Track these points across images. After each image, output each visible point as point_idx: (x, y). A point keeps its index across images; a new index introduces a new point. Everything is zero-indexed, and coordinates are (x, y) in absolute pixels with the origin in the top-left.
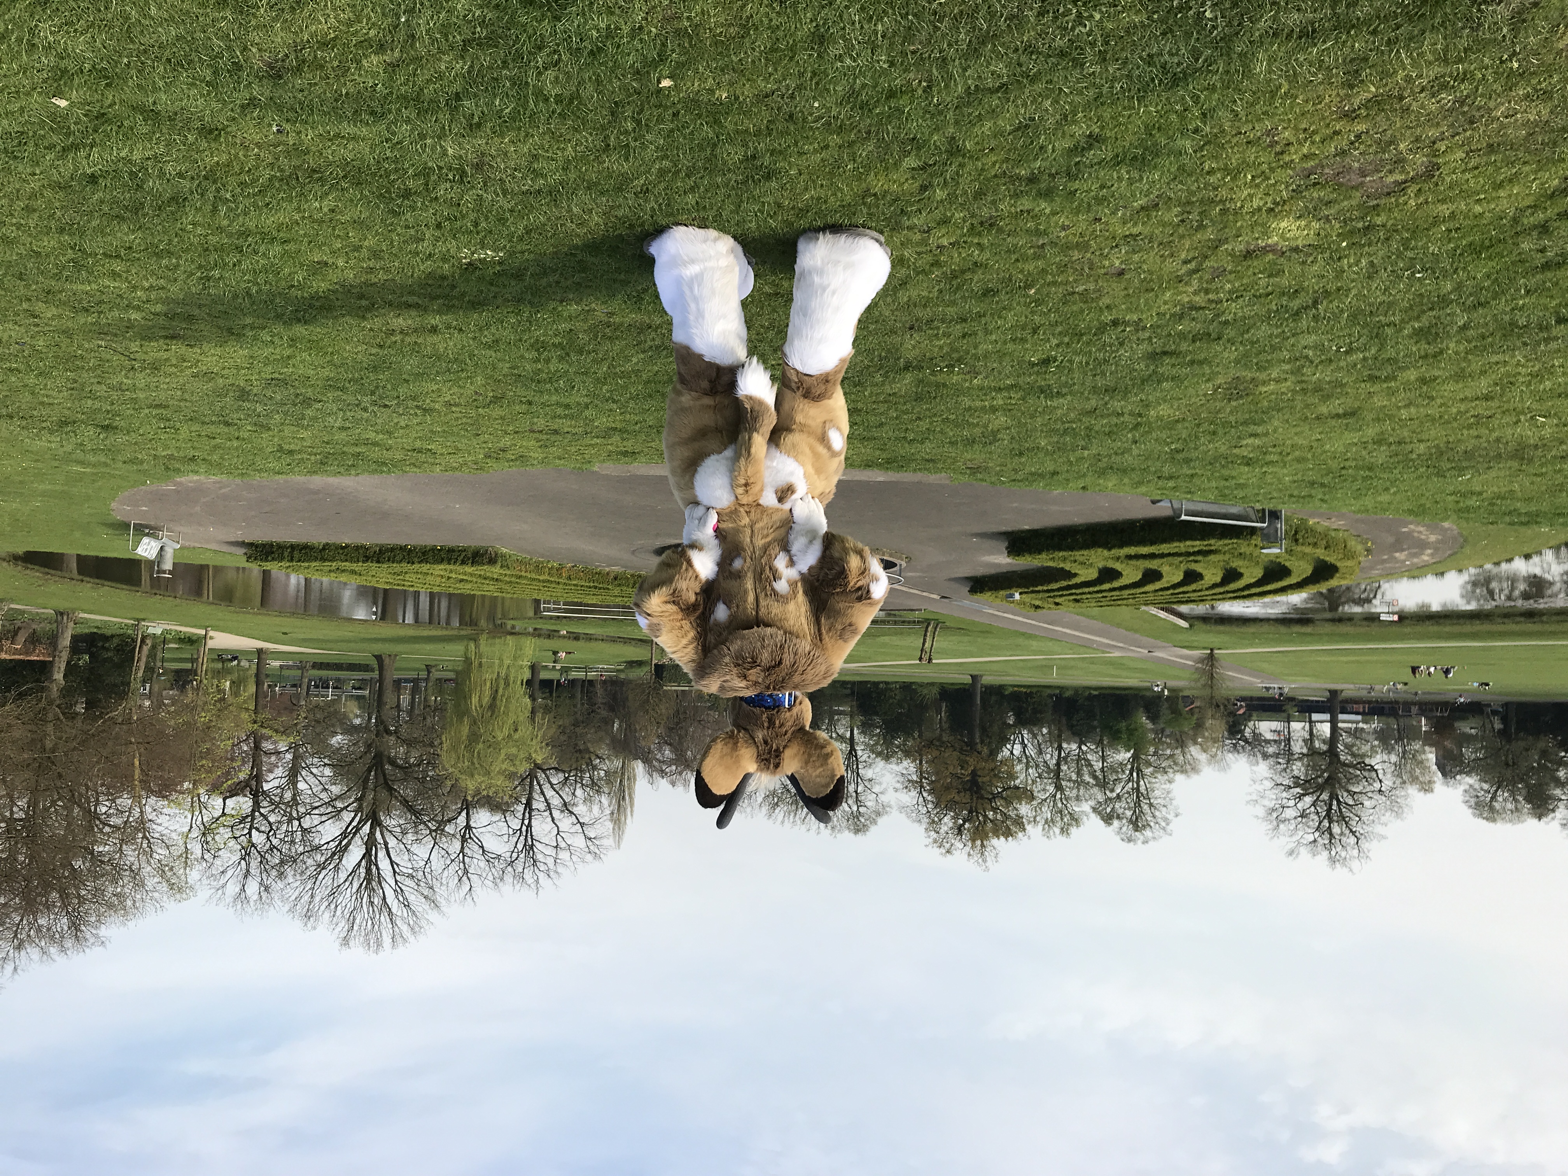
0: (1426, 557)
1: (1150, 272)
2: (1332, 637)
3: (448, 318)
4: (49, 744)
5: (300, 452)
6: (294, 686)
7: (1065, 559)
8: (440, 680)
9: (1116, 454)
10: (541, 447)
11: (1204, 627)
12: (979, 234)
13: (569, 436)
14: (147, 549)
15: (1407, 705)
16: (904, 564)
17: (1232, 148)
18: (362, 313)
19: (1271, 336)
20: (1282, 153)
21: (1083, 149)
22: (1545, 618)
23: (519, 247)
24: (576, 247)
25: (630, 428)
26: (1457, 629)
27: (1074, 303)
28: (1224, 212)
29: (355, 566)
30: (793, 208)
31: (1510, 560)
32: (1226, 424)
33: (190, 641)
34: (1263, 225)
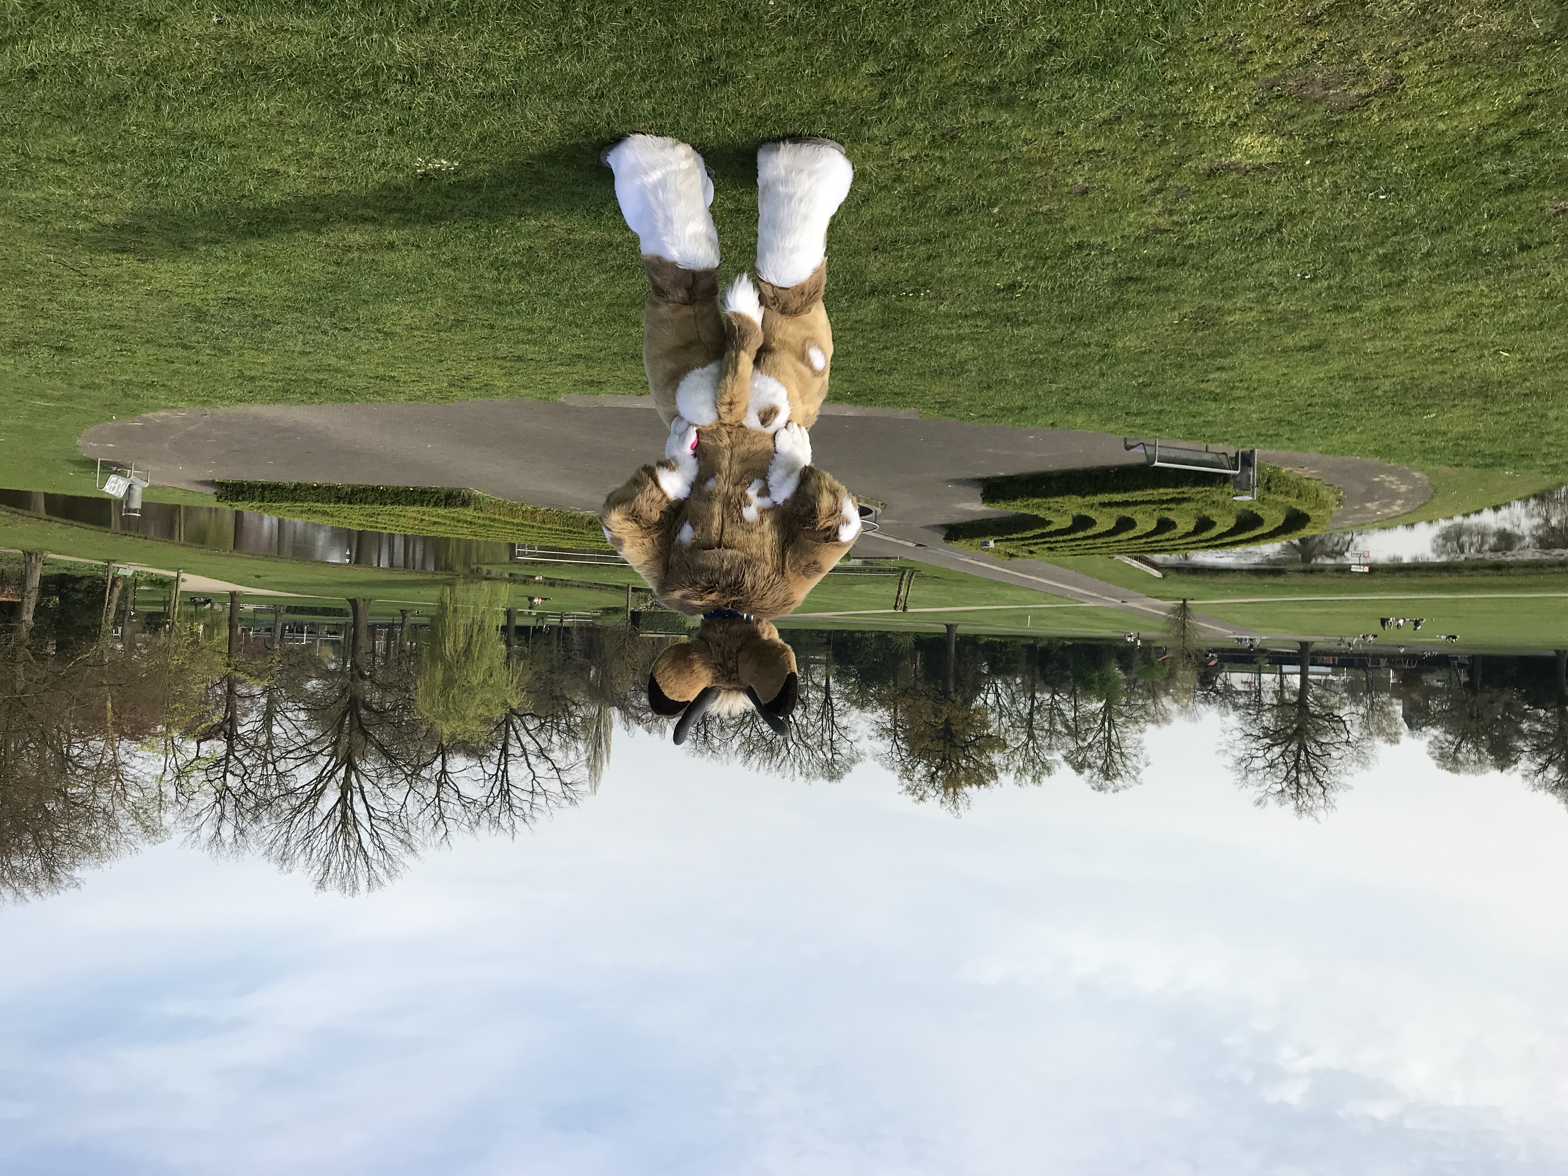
0: (1396, 508)
1: (1114, 191)
2: (1304, 589)
3: (405, 232)
4: (19, 686)
5: (261, 378)
6: (269, 630)
7: (1039, 507)
8: (415, 625)
9: (1084, 387)
10: (505, 375)
11: (1177, 577)
12: (940, 147)
13: (533, 363)
14: (115, 487)
15: (1376, 658)
16: (879, 510)
17: (1194, 56)
18: (317, 227)
19: (1235, 261)
20: (1245, 62)
21: (1044, 55)
22: (1512, 571)
23: (474, 157)
24: (532, 157)
25: (595, 355)
26: (1425, 581)
27: (1039, 224)
28: (1188, 126)
29: (328, 507)
30: (752, 116)
31: (1478, 512)
32: (1193, 356)
33: (162, 583)
34: (1227, 140)
